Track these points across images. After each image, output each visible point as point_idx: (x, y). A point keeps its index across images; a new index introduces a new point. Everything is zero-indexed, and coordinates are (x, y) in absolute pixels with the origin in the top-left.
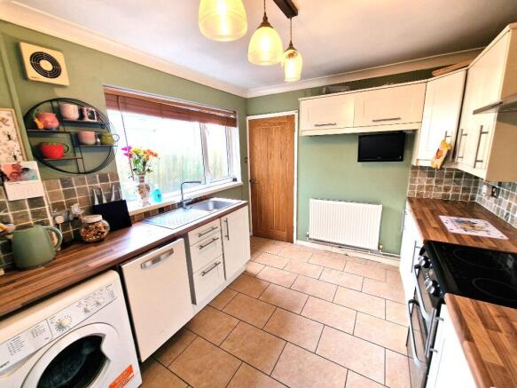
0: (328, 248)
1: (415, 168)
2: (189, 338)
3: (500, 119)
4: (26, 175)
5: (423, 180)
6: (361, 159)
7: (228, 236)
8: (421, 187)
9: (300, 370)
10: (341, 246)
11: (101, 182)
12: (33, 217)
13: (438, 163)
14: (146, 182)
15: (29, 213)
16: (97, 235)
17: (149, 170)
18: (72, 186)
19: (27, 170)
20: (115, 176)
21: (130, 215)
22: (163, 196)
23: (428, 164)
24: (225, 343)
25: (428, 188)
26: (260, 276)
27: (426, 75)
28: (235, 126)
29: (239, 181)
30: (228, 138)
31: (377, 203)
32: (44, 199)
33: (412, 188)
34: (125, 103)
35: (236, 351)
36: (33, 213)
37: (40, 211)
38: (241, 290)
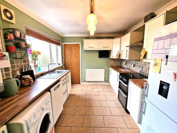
0: (91, 83)
1: (111, 59)
2: (63, 116)
3: (130, 48)
4: (5, 58)
5: (112, 62)
6: (100, 57)
7: (68, 81)
8: (112, 64)
9: (100, 111)
10: (94, 82)
11: (24, 63)
12: (6, 76)
13: (118, 57)
14: (36, 64)
15: (4, 74)
16: (29, 83)
17: (37, 59)
18: (14, 64)
19: (5, 55)
20: (28, 61)
21: (35, 75)
22: (41, 69)
23: (115, 58)
24: (76, 113)
25: (114, 64)
26: (75, 94)
27: (113, 38)
28: (60, 45)
29: (61, 65)
30: (57, 49)
31: (103, 69)
32: (10, 68)
33: (110, 64)
34: (30, 33)
35: (81, 114)
36: (6, 74)
37: (8, 73)
38: (72, 99)
